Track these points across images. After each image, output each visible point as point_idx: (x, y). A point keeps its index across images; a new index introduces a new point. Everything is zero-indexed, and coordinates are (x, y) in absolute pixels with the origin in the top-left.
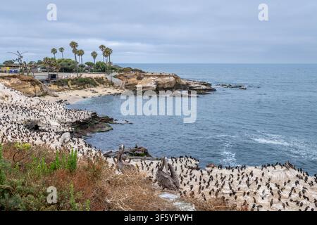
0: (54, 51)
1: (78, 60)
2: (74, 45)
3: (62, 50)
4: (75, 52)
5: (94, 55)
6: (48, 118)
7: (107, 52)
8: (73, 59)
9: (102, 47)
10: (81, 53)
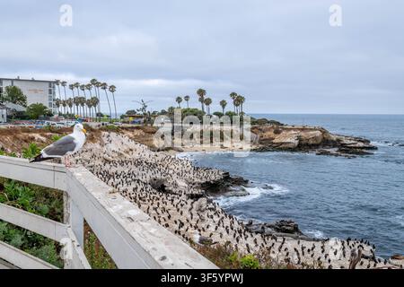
0: (179, 100)
1: (205, 110)
2: (201, 92)
3: (187, 98)
4: (202, 100)
5: (223, 104)
6: (175, 176)
7: (239, 100)
8: (200, 109)
9: (233, 95)
10: (208, 102)
